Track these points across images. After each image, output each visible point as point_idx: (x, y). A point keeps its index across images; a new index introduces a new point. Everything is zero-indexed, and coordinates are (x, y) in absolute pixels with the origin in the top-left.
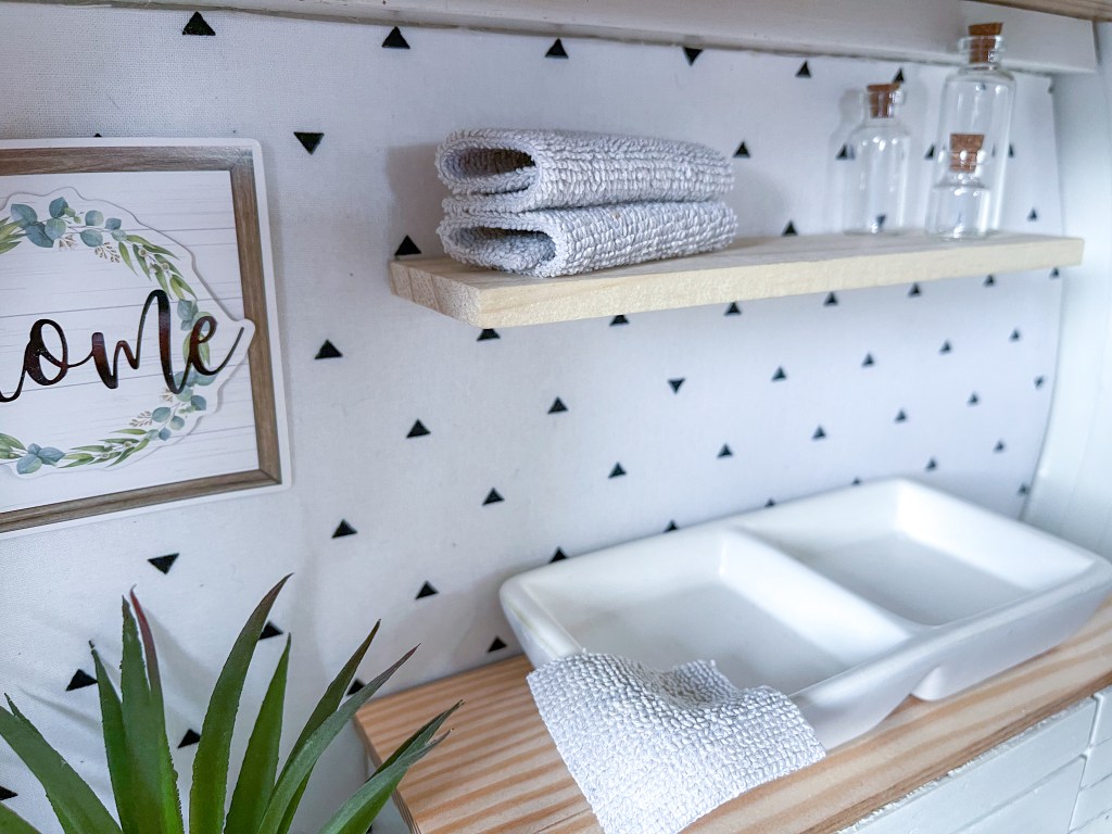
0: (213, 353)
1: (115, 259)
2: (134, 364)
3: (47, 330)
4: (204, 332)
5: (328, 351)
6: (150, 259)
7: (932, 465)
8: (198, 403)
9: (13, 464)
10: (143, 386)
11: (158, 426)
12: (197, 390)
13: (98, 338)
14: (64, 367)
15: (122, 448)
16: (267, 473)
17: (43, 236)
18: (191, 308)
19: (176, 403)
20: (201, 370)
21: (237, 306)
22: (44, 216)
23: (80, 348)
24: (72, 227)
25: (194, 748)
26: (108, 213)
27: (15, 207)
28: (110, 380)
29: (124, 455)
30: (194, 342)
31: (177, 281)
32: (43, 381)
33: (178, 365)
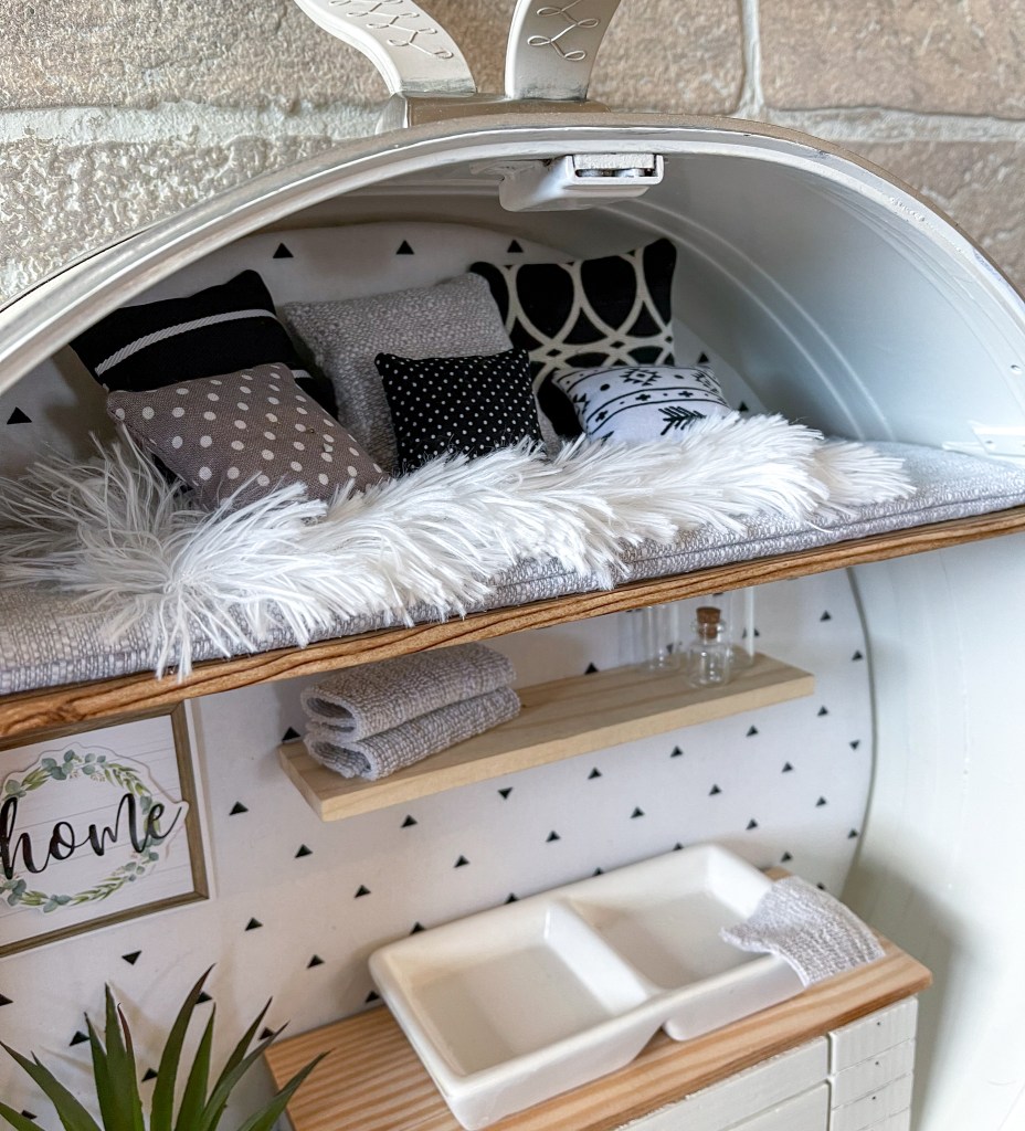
0: (163, 825)
1: (101, 780)
2: (114, 840)
3: (62, 827)
4: (157, 814)
5: (238, 809)
6: (123, 776)
7: (753, 825)
8: (153, 857)
9: (41, 908)
10: (120, 852)
11: (128, 874)
12: (153, 849)
13: (92, 828)
14: (72, 848)
15: (106, 890)
16: (200, 893)
17: (60, 774)
18: (148, 800)
19: (140, 859)
20: (156, 837)
21: (178, 795)
22: (60, 762)
23: (82, 834)
24: (77, 765)
25: (154, 1081)
26: (98, 753)
27: (44, 760)
28: (100, 852)
29: (108, 893)
30: (151, 821)
31: (139, 786)
32: (60, 858)
33: (140, 836)
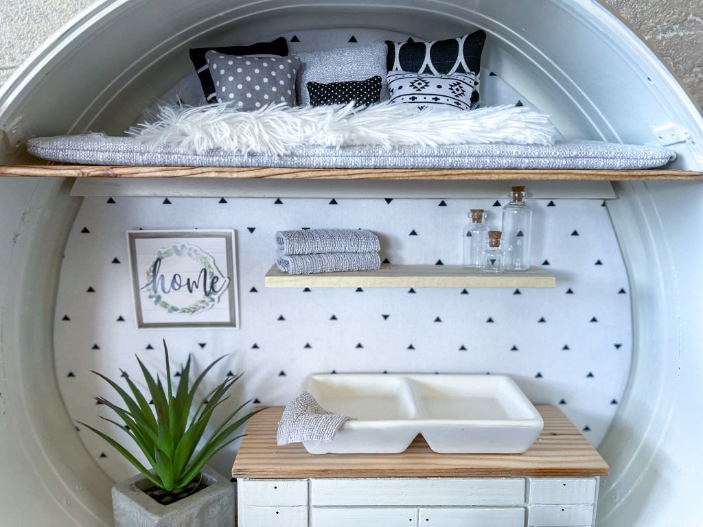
0: (218, 286)
1: (195, 260)
2: (197, 287)
3: (177, 277)
4: (215, 280)
5: (254, 290)
6: (203, 260)
7: (539, 375)
8: (213, 300)
9: (167, 310)
10: (199, 293)
11: (202, 305)
12: (213, 296)
13: (189, 280)
14: (180, 286)
15: (193, 310)
16: (232, 324)
17: (178, 253)
18: (212, 273)
19: (207, 299)
20: (214, 290)
21: (225, 274)
22: (179, 248)
23: (184, 282)
24: (186, 251)
25: (206, 405)
26: (195, 248)
27: (173, 246)
28: (191, 291)
29: (194, 312)
30: (213, 283)
31: (209, 266)
32: (175, 289)
33: (208, 289)
